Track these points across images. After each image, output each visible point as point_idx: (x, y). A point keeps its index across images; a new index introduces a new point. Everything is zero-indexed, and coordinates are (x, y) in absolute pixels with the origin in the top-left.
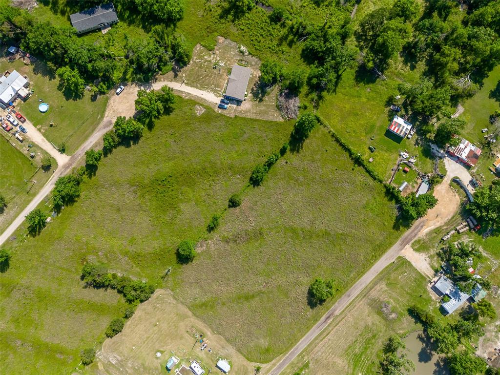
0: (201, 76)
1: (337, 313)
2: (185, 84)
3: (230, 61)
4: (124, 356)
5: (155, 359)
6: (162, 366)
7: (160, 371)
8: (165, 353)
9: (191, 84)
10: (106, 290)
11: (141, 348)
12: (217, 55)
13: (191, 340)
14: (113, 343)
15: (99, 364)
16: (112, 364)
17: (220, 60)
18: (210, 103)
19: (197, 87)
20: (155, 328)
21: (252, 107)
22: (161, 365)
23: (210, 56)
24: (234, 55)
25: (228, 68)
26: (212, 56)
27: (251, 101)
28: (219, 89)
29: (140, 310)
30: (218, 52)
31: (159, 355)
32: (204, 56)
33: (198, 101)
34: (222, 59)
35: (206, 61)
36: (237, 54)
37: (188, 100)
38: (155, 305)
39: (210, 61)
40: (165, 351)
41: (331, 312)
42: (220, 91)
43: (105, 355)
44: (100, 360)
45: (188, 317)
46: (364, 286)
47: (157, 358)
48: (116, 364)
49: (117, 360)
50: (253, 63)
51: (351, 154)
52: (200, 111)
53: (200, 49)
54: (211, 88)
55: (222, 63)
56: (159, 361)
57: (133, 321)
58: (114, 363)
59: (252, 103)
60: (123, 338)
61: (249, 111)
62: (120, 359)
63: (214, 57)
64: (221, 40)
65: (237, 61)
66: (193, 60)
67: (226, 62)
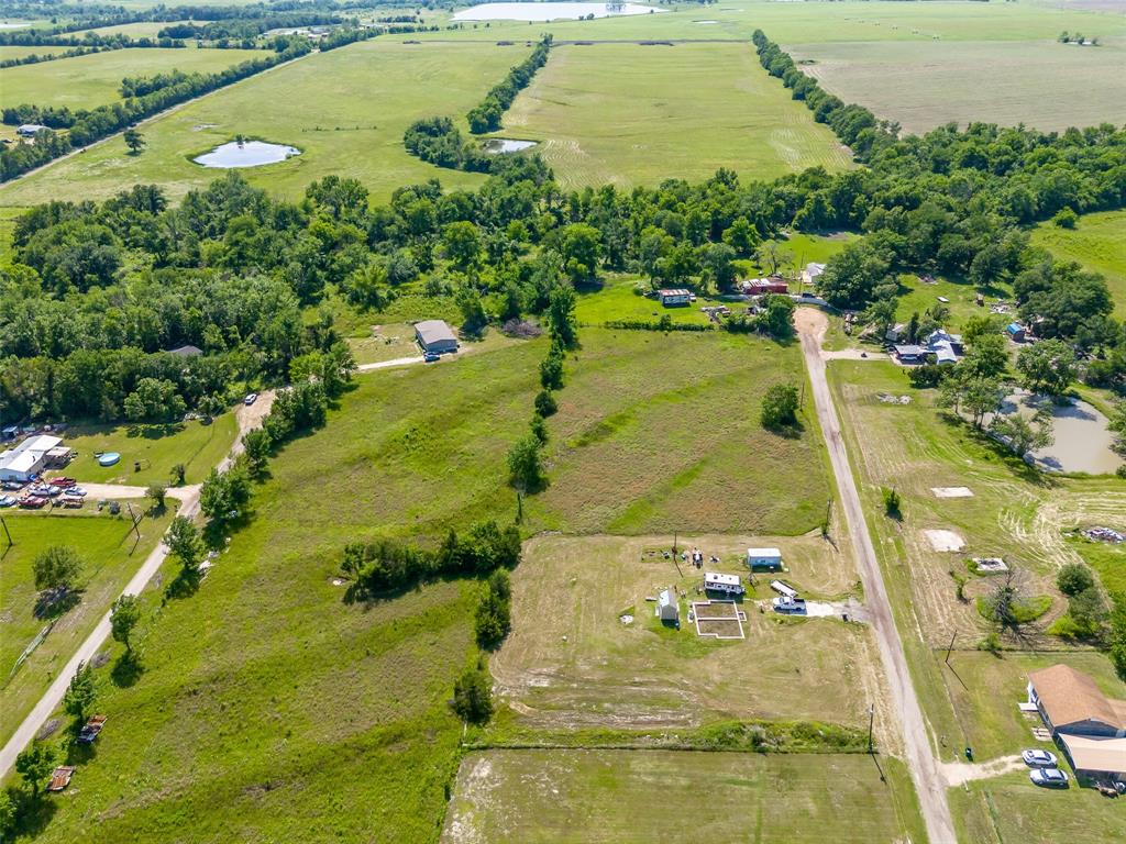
1: (836, 428)
3: (404, 334)
4: (558, 661)
5: (628, 629)
6: (655, 631)
7: (661, 640)
8: (638, 609)
9: (365, 363)
10: (419, 591)
11: (581, 630)
13: (666, 568)
14: (511, 656)
15: (512, 706)
16: (546, 689)
17: (389, 337)
18: (411, 364)
20: (577, 588)
22: (650, 630)
23: (373, 340)
26: (376, 339)
27: (468, 345)
28: (412, 353)
29: (518, 581)
30: (380, 335)
31: (628, 619)
33: (390, 368)
35: (370, 343)
38: (541, 560)
39: (376, 342)
40: (634, 608)
41: (829, 432)
42: (415, 354)
43: (512, 684)
44: (508, 698)
45: (622, 544)
46: (827, 397)
47: (631, 625)
48: (552, 683)
49: (549, 676)
51: (647, 327)
52: (401, 373)
54: (400, 356)
55: (396, 337)
56: (641, 627)
57: (520, 603)
58: (545, 685)
59: (471, 345)
60: (525, 637)
61: (475, 351)
62: (552, 670)
63: (379, 339)
64: (375, 328)
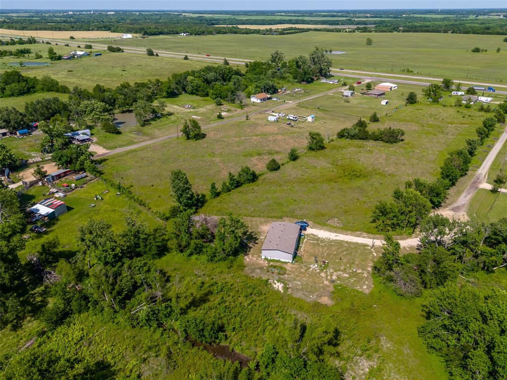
0: (346, 254)
2: (368, 246)
3: (301, 273)
9: (359, 246)
12: (327, 280)
17: (319, 273)
18: (321, 229)
19: (347, 242)
21: (257, 226)
23: (339, 277)
24: (295, 280)
25: (302, 263)
26: (334, 277)
27: (259, 232)
28: (312, 242)
30: (326, 283)
32: (349, 278)
33: (340, 230)
34: (314, 275)
35: (345, 271)
36: (289, 281)
37: (357, 231)
39: (336, 271)
42: (309, 240)
50: (258, 271)
52: (335, 222)
53: (361, 287)
54: (324, 242)
55: (313, 269)
59: (259, 231)
61: (261, 223)
63: (331, 275)
64: (325, 300)
65: (287, 272)
66: (368, 272)
67: (306, 270)
